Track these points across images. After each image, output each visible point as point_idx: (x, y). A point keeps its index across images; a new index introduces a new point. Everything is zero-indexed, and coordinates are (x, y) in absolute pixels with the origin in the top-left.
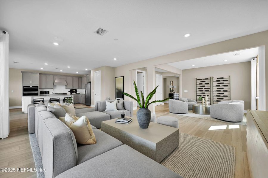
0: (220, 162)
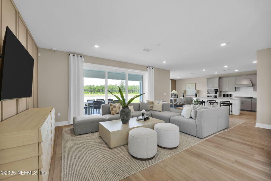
0: (74, 159)
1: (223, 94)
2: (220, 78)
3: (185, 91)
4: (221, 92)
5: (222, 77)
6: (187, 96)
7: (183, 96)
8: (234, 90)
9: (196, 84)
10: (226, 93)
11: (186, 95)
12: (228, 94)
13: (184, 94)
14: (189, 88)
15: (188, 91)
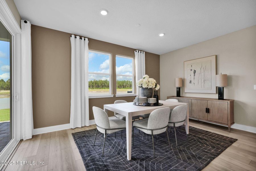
3: (183, 81)
7: (178, 95)
9: (216, 56)
11: (186, 91)
13: (179, 88)
14: (193, 71)
15: (191, 81)
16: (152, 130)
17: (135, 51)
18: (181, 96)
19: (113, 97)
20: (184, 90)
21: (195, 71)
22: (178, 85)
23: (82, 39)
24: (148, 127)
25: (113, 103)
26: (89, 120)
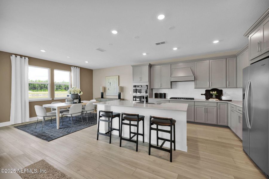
1: (155, 94)
2: (150, 66)
3: (105, 89)
4: (152, 89)
5: (154, 65)
6: (108, 97)
7: (102, 97)
8: (170, 86)
9: (119, 76)
10: (158, 92)
11: (107, 94)
12: (161, 94)
13: (103, 93)
14: (109, 83)
15: (109, 89)
16: (71, 114)
17: (71, 67)
18: (104, 97)
19: (51, 100)
20: (105, 94)
21: (110, 83)
22: (102, 91)
23: (22, 58)
24: (70, 113)
25: (51, 103)
26: (30, 117)
